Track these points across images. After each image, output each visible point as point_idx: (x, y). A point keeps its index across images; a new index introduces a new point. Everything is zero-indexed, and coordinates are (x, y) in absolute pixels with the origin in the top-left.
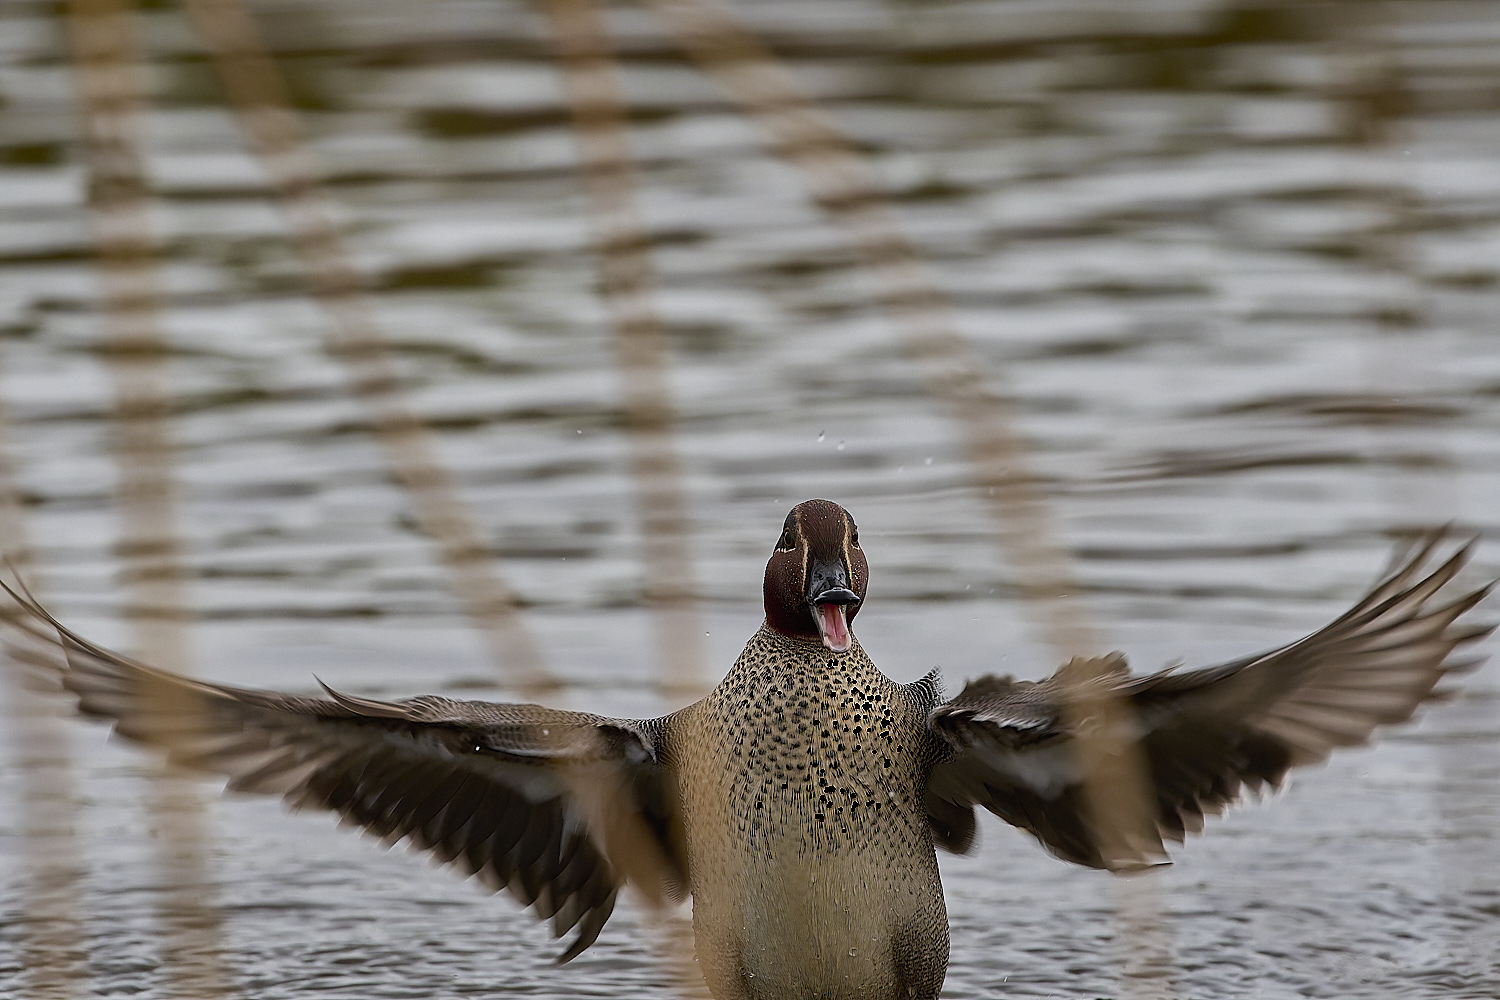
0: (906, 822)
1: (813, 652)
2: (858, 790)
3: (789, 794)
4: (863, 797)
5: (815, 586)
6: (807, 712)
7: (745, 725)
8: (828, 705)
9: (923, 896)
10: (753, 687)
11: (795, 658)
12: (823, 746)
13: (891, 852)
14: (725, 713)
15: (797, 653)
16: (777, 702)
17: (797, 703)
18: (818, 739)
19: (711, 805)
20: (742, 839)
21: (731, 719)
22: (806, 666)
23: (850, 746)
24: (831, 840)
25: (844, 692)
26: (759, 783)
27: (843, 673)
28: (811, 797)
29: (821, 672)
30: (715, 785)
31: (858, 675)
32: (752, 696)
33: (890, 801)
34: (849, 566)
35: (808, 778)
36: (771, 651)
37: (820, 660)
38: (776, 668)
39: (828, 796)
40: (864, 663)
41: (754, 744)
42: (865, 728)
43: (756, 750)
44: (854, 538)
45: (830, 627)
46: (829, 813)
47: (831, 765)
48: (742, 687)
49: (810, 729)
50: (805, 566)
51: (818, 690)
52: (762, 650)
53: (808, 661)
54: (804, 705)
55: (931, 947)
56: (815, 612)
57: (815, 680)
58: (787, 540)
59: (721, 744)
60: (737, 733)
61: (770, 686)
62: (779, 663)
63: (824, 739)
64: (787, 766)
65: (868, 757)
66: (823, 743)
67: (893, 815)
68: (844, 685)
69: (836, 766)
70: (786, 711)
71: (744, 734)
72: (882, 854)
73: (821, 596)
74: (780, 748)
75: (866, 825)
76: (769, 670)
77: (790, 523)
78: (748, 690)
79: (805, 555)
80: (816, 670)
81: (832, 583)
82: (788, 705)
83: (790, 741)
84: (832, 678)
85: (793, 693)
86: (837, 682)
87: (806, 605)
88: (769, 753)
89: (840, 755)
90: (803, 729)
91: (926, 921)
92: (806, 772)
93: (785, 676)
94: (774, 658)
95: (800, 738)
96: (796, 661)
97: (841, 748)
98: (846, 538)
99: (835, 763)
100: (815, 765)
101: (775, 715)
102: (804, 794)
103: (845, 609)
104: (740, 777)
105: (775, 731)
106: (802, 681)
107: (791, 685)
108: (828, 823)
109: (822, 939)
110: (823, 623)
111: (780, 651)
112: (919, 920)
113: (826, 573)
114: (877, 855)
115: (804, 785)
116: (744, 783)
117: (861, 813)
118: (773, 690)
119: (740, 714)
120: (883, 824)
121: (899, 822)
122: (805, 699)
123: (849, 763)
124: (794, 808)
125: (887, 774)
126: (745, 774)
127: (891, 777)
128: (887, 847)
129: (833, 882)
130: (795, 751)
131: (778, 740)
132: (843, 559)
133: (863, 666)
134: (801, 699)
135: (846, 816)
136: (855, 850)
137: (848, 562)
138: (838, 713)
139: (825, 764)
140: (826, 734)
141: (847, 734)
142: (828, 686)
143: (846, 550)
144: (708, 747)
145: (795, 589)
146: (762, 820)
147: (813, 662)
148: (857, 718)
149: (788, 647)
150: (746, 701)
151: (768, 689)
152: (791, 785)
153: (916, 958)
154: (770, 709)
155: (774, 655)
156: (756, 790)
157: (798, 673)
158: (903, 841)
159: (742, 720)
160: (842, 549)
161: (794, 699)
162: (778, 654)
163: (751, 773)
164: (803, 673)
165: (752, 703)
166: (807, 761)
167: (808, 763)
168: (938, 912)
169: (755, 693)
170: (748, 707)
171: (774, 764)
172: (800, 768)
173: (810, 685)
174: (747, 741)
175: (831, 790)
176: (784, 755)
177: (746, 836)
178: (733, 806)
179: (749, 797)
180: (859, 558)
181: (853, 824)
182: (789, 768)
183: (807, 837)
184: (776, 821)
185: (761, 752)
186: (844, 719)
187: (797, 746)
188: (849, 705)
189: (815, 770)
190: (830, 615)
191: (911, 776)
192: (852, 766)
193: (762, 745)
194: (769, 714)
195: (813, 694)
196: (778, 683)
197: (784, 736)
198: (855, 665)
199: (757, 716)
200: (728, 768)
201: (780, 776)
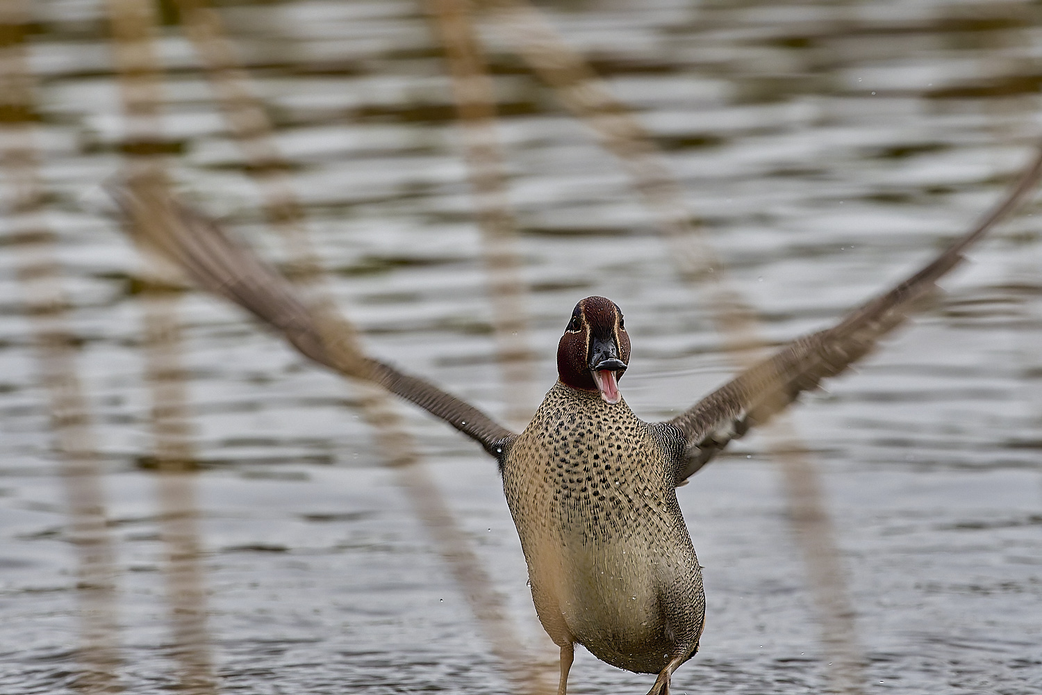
0: (661, 519)
1: (590, 399)
2: (621, 498)
3: (572, 501)
4: (625, 502)
5: (595, 357)
6: (583, 440)
7: (542, 451)
8: (598, 436)
9: (679, 568)
10: (548, 423)
11: (577, 402)
12: (595, 465)
13: (650, 538)
14: (529, 443)
15: (579, 399)
16: (563, 433)
17: (577, 433)
18: (591, 461)
19: (523, 508)
20: (544, 532)
21: (533, 447)
22: (584, 408)
23: (614, 467)
24: (604, 533)
25: (610, 428)
26: (552, 493)
27: (610, 415)
28: (587, 504)
29: (594, 412)
30: (524, 495)
31: (620, 417)
32: (547, 429)
33: (646, 505)
34: (619, 343)
35: (585, 490)
36: (561, 398)
37: (594, 405)
38: (564, 409)
39: (600, 503)
40: (626, 411)
41: (548, 464)
42: (625, 454)
43: (549, 468)
44: (621, 323)
45: (605, 387)
46: (602, 515)
47: (601, 481)
48: (541, 424)
49: (586, 452)
50: (588, 343)
51: (591, 425)
52: (555, 397)
53: (586, 404)
54: (582, 435)
55: (690, 604)
56: (595, 374)
57: (590, 418)
58: (575, 324)
59: (527, 465)
60: (537, 457)
61: (559, 421)
62: (566, 406)
63: (596, 461)
64: (570, 480)
65: (627, 475)
66: (594, 464)
67: (650, 514)
68: (610, 423)
69: (604, 481)
70: (569, 438)
71: (541, 457)
72: (644, 540)
73: (600, 364)
74: (565, 466)
75: (629, 522)
76: (559, 411)
77: (577, 312)
78: (544, 425)
79: (588, 336)
80: (591, 411)
81: (607, 355)
82: (570, 434)
83: (572, 461)
84: (603, 417)
85: (574, 426)
86: (605, 420)
87: (589, 370)
88: (558, 470)
89: (607, 472)
90: (581, 452)
91: (684, 586)
92: (583, 485)
93: (570, 414)
94: (563, 402)
95: (579, 460)
96: (578, 405)
97: (608, 467)
98: (616, 324)
99: (604, 479)
100: (589, 479)
101: (562, 442)
102: (583, 502)
103: (615, 372)
104: (539, 489)
105: (561, 453)
106: (581, 418)
107: (573, 421)
108: (602, 522)
109: (606, 598)
110: (601, 383)
111: (568, 398)
112: (678, 585)
113: (603, 348)
114: (640, 540)
115: (583, 495)
116: (542, 493)
117: (625, 514)
118: (561, 424)
119: (539, 442)
120: (642, 520)
121: (655, 519)
122: (583, 430)
123: (613, 478)
124: (577, 512)
125: (642, 488)
126: (542, 487)
127: (645, 489)
128: (647, 535)
129: (609, 561)
130: (575, 469)
131: (563, 460)
132: (614, 338)
133: (624, 412)
134: (580, 430)
135: (613, 517)
136: (623, 539)
137: (618, 340)
138: (606, 442)
139: (597, 479)
140: (596, 457)
141: (612, 458)
142: (599, 423)
143: (616, 332)
144: (519, 468)
145: (581, 359)
146: (556, 520)
147: (590, 405)
148: (619, 447)
149: (573, 395)
150: (543, 434)
151: (558, 424)
152: (573, 494)
153: (680, 613)
154: (558, 438)
155: (563, 400)
156: (551, 499)
157: (578, 412)
158: (659, 531)
159: (540, 447)
160: (613, 332)
161: (575, 430)
162: (566, 400)
163: (546, 486)
164: (582, 413)
165: (547, 434)
166: (584, 476)
167: (584, 479)
168: (693, 579)
169: (549, 428)
170: (544, 437)
171: (561, 478)
172: (579, 481)
173: (587, 421)
174: (543, 462)
175: (602, 499)
176: (568, 471)
177: (547, 530)
178: (536, 510)
179: (545, 503)
180: (624, 337)
181: (619, 522)
182: (571, 481)
183: (587, 531)
184: (565, 521)
185: (553, 470)
186: (609, 447)
187: (576, 465)
188: (613, 437)
189: (590, 483)
190: (605, 377)
191: (661, 489)
192: (615, 481)
193: (553, 465)
194: (558, 442)
195: (589, 427)
196: (564, 419)
197: (567, 458)
198: (619, 410)
199: (550, 443)
200: (531, 482)
201: (565, 488)
